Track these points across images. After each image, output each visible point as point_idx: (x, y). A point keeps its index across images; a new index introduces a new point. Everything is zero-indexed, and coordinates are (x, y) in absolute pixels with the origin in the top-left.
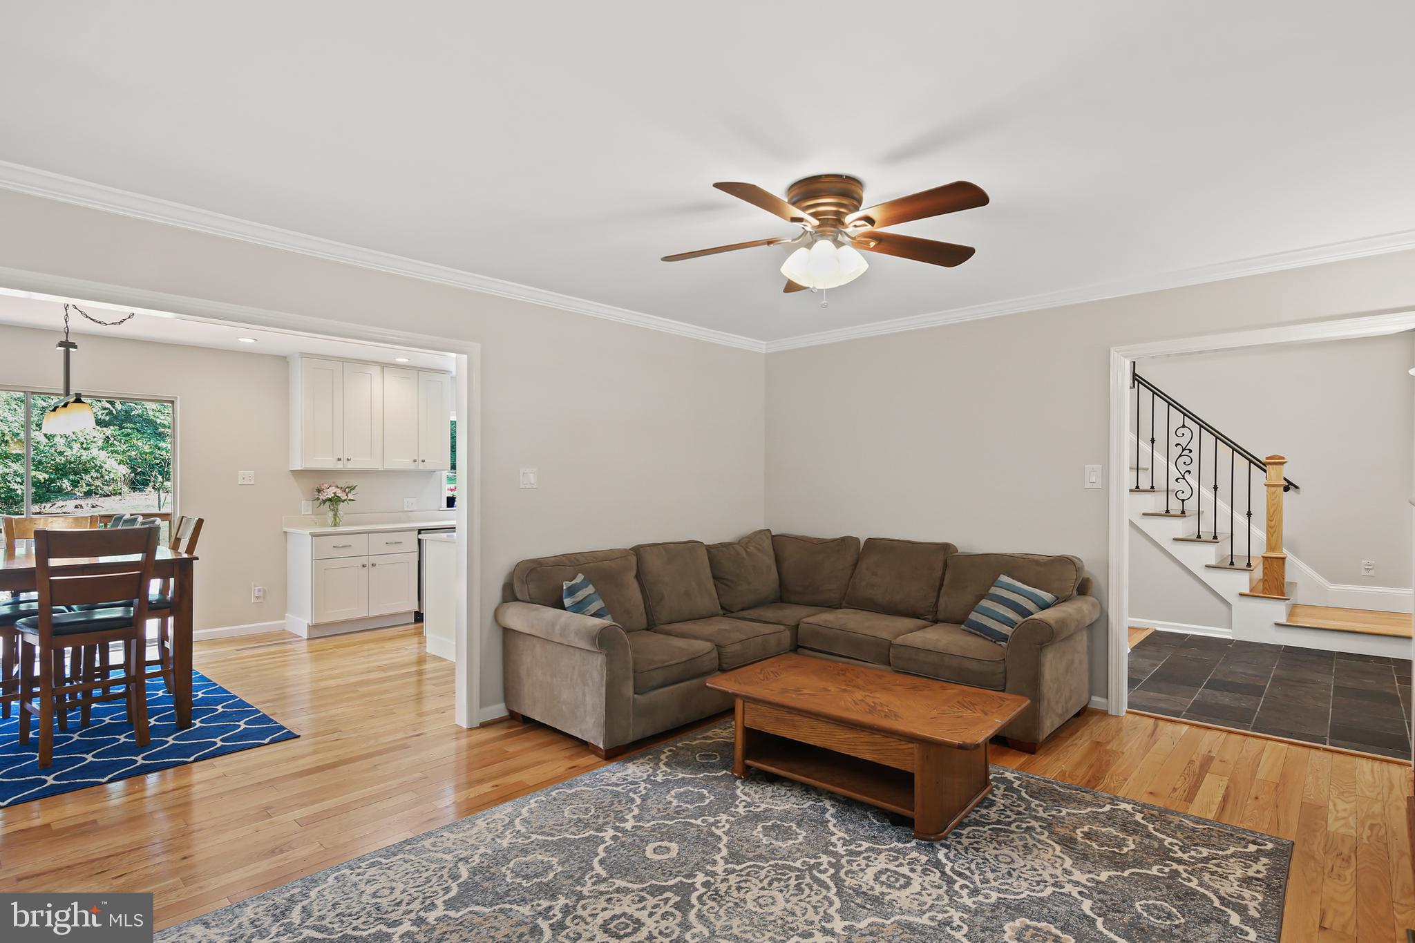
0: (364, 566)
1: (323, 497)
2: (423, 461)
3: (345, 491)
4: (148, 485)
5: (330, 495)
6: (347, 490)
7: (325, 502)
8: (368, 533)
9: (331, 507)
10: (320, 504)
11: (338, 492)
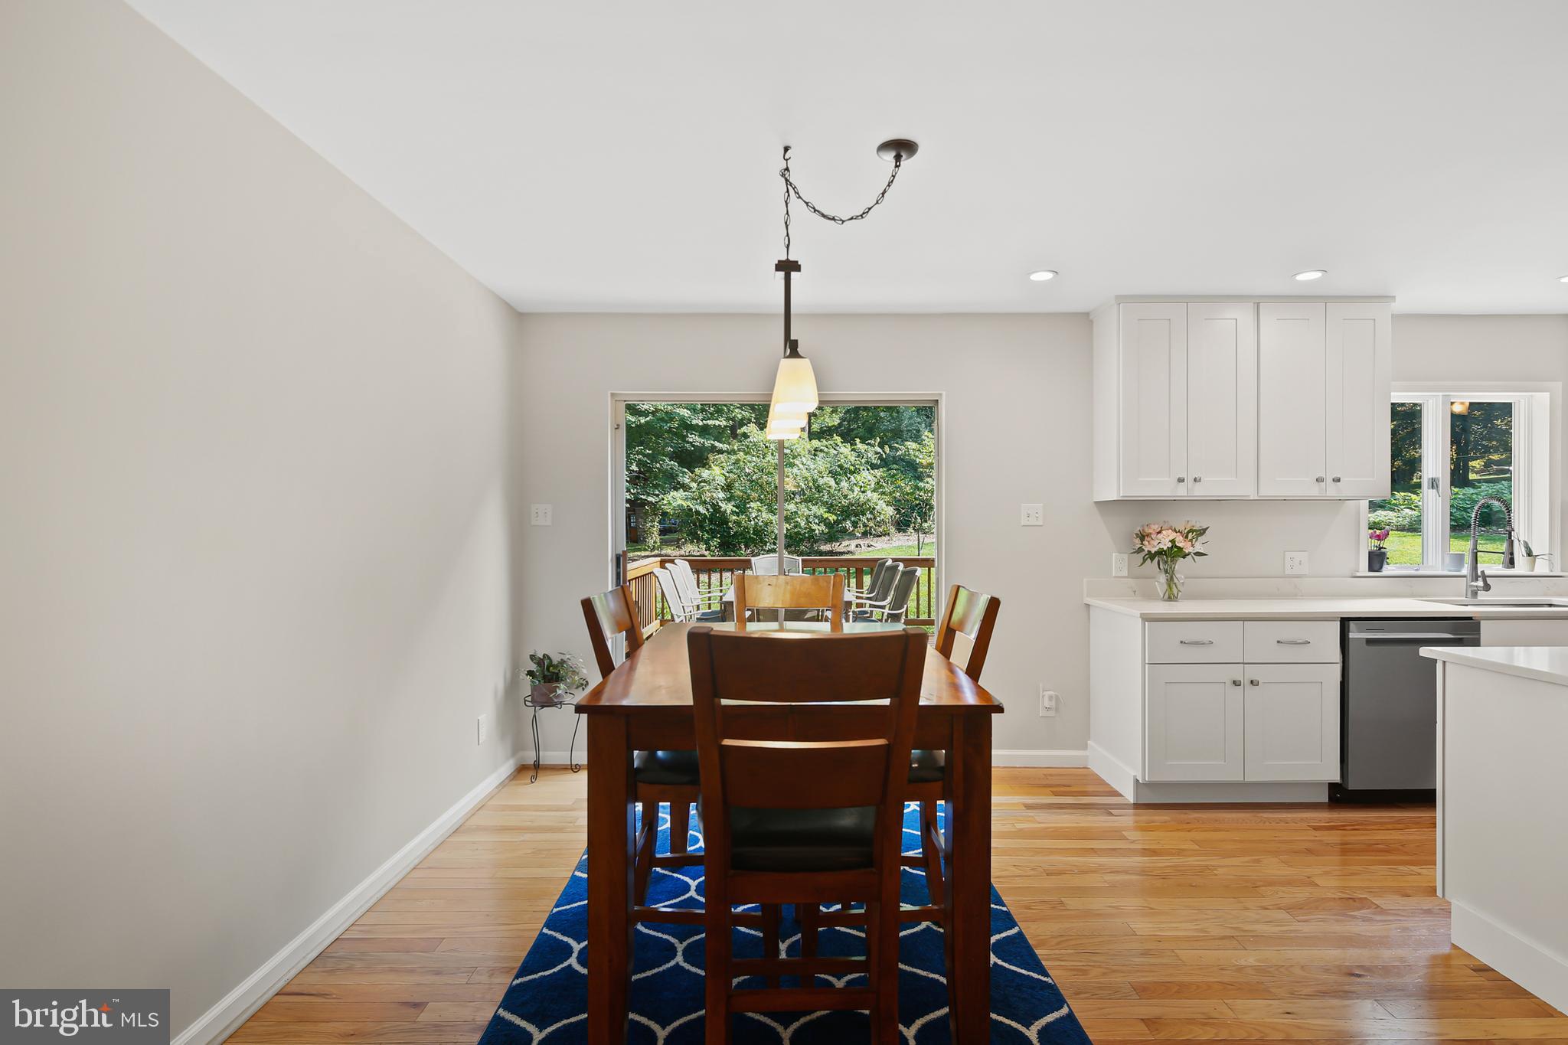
0: (1237, 684)
1: (1149, 547)
2: (1337, 480)
3: (1187, 537)
4: (909, 526)
6: (1192, 536)
7: (1152, 556)
8: (1244, 620)
9: (1161, 567)
10: (1144, 560)
11: (1177, 540)
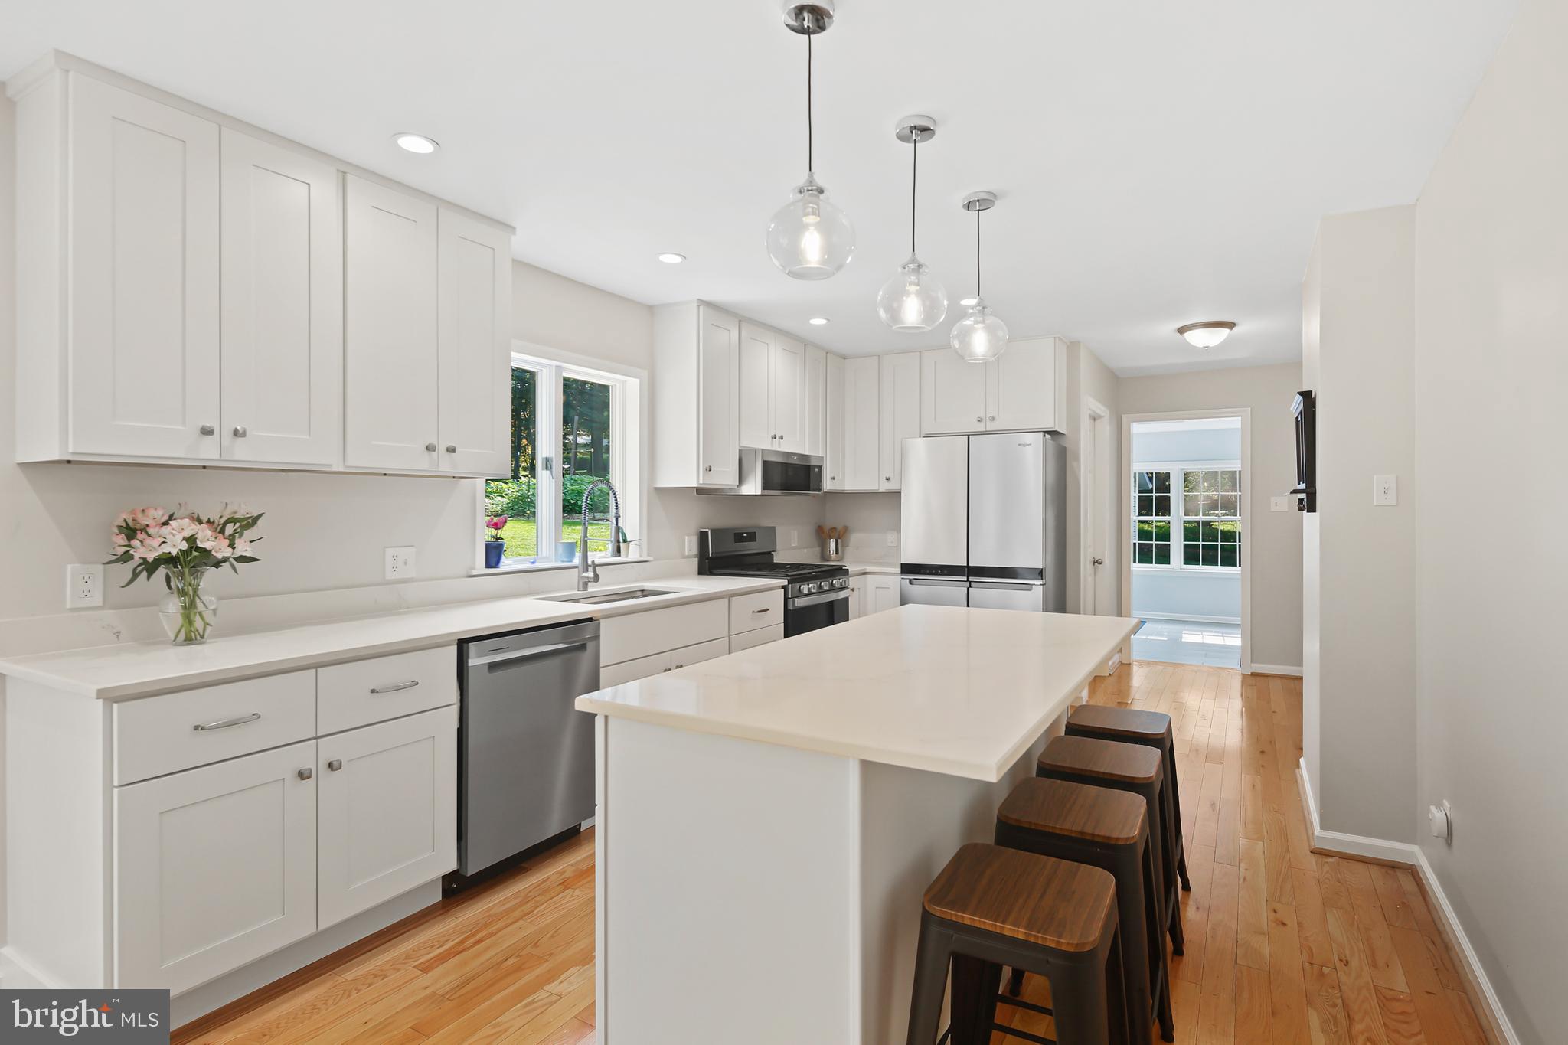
0: (302, 775)
1: (145, 550)
2: (452, 450)
3: (222, 531)
5: (175, 545)
6: (229, 529)
7: (151, 567)
8: (317, 666)
9: (172, 584)
10: (135, 575)
11: (199, 536)
